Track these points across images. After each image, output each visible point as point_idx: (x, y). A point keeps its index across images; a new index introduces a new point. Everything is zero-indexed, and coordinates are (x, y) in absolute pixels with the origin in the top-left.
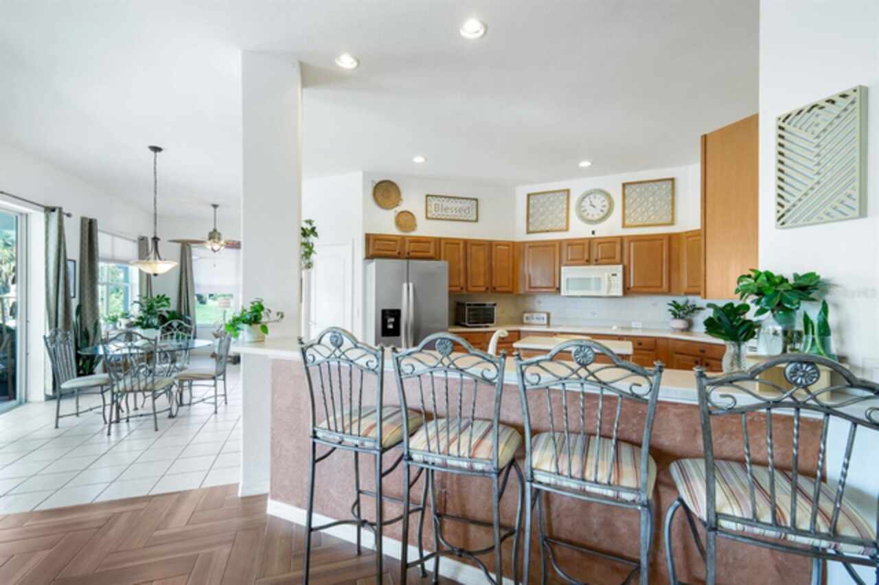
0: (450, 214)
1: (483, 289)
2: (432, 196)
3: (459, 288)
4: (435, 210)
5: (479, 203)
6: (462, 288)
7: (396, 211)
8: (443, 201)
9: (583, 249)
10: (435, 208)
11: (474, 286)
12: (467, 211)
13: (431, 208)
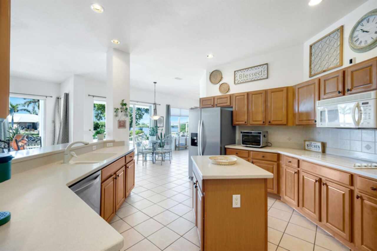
0: (249, 78)
1: (262, 123)
2: (238, 71)
3: (244, 122)
4: (240, 79)
5: (269, 65)
6: (245, 122)
7: (220, 84)
8: (244, 71)
9: (338, 79)
10: (240, 77)
11: (254, 121)
12: (260, 73)
13: (238, 78)
